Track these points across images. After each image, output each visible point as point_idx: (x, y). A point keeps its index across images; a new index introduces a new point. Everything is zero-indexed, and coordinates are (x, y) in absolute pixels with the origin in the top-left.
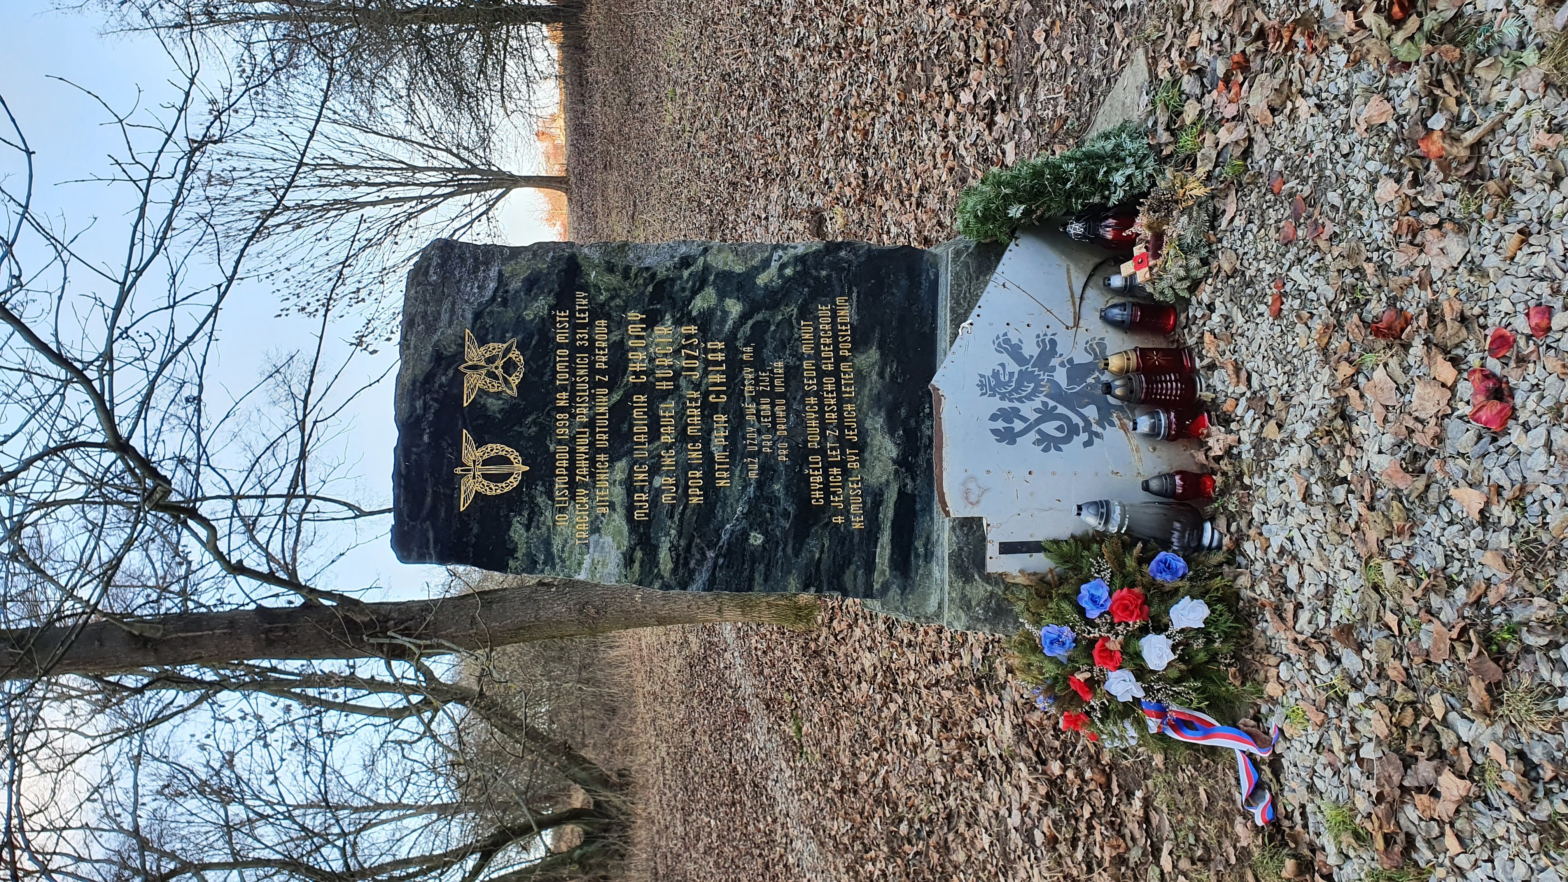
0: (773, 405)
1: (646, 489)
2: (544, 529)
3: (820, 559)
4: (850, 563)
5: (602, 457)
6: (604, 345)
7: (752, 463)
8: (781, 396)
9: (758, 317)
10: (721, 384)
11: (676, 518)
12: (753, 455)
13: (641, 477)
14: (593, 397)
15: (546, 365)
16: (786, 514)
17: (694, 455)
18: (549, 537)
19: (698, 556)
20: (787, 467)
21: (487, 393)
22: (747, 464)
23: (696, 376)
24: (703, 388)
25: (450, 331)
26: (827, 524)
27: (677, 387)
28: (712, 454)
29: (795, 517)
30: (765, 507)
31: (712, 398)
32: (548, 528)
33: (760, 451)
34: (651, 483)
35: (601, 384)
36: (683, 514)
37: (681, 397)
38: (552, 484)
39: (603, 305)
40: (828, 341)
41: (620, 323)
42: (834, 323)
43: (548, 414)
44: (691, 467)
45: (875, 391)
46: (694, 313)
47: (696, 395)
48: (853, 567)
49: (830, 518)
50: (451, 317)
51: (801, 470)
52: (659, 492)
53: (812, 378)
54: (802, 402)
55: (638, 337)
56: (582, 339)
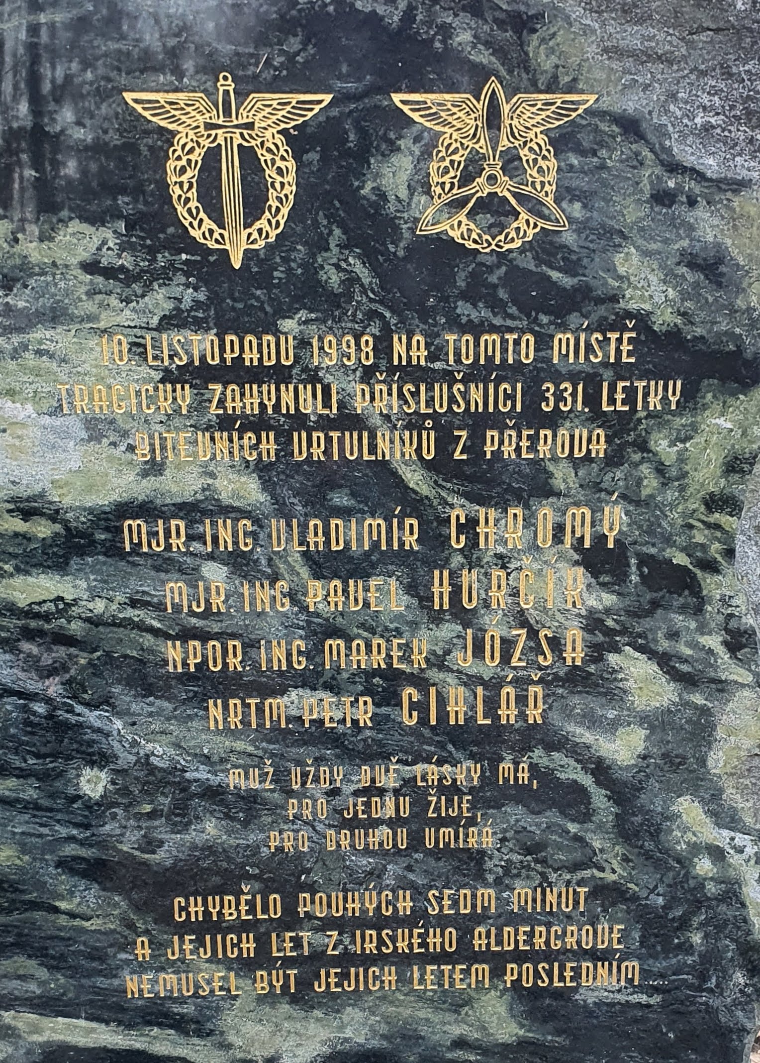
0: (394, 823)
1: (196, 546)
2: (89, 306)
3: (56, 910)
4: (50, 968)
5: (269, 446)
6: (543, 449)
7: (263, 776)
8: (416, 842)
9: (599, 798)
10: (443, 715)
11: (130, 613)
12: (281, 778)
13: (225, 535)
14: (414, 423)
15: (496, 306)
16: (150, 844)
17: (279, 653)
18: (72, 319)
19: (47, 660)
20: (255, 849)
21: (427, 154)
22: (260, 765)
23: (463, 660)
24: (434, 675)
25: (592, 50)
26: (131, 926)
27: (437, 618)
28: (283, 692)
29: (145, 863)
30: (165, 801)
31: (409, 693)
32: (91, 318)
33: (290, 793)
34: (211, 557)
35: (445, 442)
36: (142, 627)
37: (414, 625)
38: (199, 325)
39: (643, 446)
40: (539, 942)
41: (597, 487)
42: (582, 954)
43: (372, 315)
44: (250, 645)
45: (424, 1030)
46: (613, 659)
47: (419, 658)
48: (43, 973)
49: (147, 932)
50: (632, 54)
51: (248, 877)
52: (191, 575)
53: (455, 904)
54: (403, 884)
55: (559, 529)
56: (559, 397)
